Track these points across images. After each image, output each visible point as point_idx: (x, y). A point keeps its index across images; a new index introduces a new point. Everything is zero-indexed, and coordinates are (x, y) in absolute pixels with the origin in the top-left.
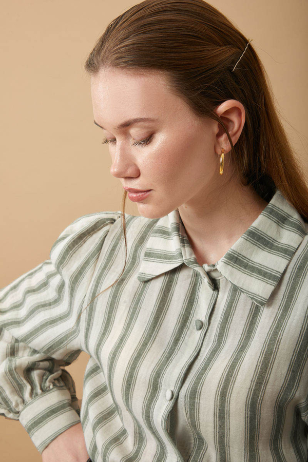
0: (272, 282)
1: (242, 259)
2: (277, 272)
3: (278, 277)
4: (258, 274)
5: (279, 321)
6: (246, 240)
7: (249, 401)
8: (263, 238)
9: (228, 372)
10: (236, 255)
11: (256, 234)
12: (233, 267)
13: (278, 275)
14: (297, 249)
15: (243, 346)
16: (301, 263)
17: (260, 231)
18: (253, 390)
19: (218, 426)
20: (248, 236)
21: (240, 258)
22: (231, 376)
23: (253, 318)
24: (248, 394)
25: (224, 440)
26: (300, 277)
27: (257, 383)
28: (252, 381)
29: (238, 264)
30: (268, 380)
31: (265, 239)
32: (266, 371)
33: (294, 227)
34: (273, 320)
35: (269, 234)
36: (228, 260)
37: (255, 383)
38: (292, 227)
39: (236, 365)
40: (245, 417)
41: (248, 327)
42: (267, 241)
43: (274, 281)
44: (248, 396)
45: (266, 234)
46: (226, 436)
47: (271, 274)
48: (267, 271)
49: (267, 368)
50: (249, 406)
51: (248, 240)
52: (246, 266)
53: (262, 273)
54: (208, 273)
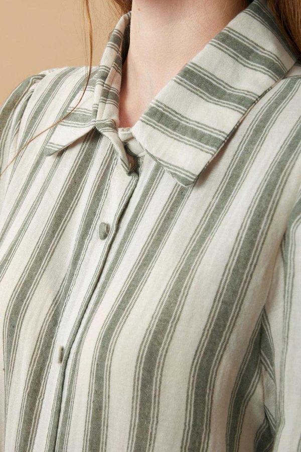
0: (210, 148)
1: (170, 115)
2: (221, 132)
3: (220, 140)
4: (191, 138)
5: (212, 217)
6: (179, 83)
7: (144, 351)
8: (207, 81)
9: (121, 302)
10: (160, 109)
11: (196, 74)
12: (154, 128)
13: (220, 137)
14: (261, 97)
15: (147, 256)
16: (261, 121)
17: (203, 69)
18: (152, 332)
19: (93, 392)
20: (182, 77)
21: (167, 113)
22: (124, 310)
23: (171, 210)
24: (144, 339)
25: (101, 415)
26: (255, 144)
27: (160, 320)
28: (153, 317)
29: (162, 124)
30: (179, 316)
31: (211, 84)
32: (176, 300)
33: (263, 65)
34: (202, 215)
35: (218, 74)
36: (147, 117)
37: (157, 321)
38: (260, 63)
39: (135, 290)
40: (134, 379)
41: (161, 224)
42: (215, 86)
43: (212, 146)
44: (143, 342)
45: (213, 75)
46: (104, 408)
47: (211, 135)
48: (206, 132)
49: (178, 296)
50: (143, 360)
51: (183, 83)
52: (176, 126)
53: (198, 136)
54: (126, 147)
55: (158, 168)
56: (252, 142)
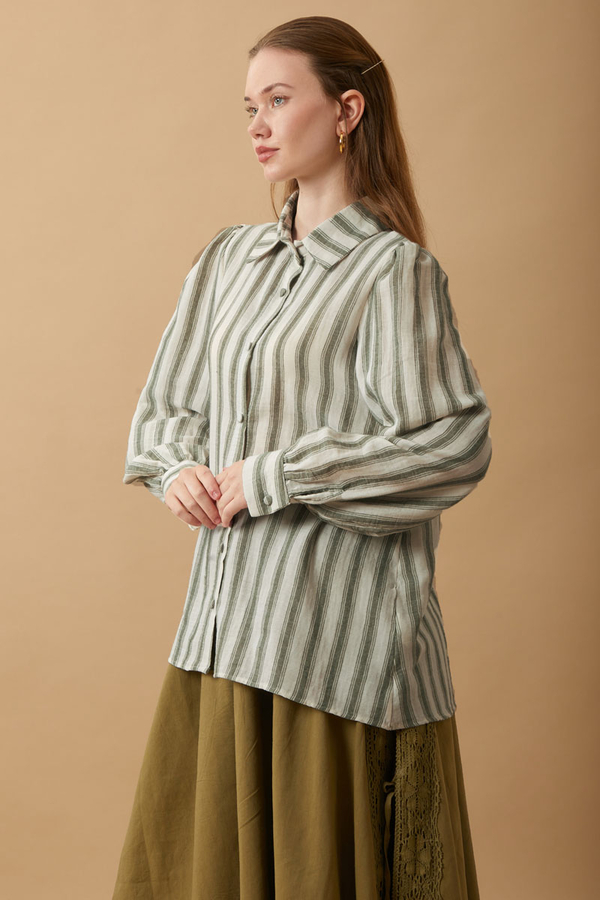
0: (341, 254)
4: (332, 249)
5: (339, 285)
6: (331, 222)
7: (300, 344)
8: (346, 223)
10: (319, 232)
11: (341, 219)
13: (347, 250)
14: (371, 236)
17: (344, 217)
18: (305, 335)
20: (334, 219)
21: (322, 235)
24: (300, 338)
29: (319, 240)
30: (318, 327)
32: (317, 319)
35: (352, 221)
36: (312, 235)
42: (349, 227)
45: (349, 221)
47: (342, 249)
48: (340, 247)
49: (319, 317)
52: (325, 242)
53: (335, 248)
54: (297, 249)
55: (314, 262)
56: (362, 253)
